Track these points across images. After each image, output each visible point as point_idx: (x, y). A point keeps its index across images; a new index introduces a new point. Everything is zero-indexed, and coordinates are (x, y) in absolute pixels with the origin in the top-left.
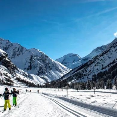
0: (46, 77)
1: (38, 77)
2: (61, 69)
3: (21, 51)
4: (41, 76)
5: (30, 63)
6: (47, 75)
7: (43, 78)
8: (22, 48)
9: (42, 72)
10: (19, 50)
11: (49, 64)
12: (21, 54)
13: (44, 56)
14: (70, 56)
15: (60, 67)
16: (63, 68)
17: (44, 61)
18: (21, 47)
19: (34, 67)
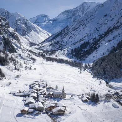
0: (28, 37)
1: (22, 37)
2: (39, 31)
3: (7, 15)
4: (24, 37)
5: (16, 26)
6: (28, 36)
7: (26, 38)
8: (8, 13)
9: (25, 33)
10: (6, 15)
11: (29, 27)
12: (8, 18)
13: (26, 20)
14: (42, 17)
15: (37, 29)
16: (40, 30)
17: (26, 24)
18: (7, 11)
19: (19, 29)
